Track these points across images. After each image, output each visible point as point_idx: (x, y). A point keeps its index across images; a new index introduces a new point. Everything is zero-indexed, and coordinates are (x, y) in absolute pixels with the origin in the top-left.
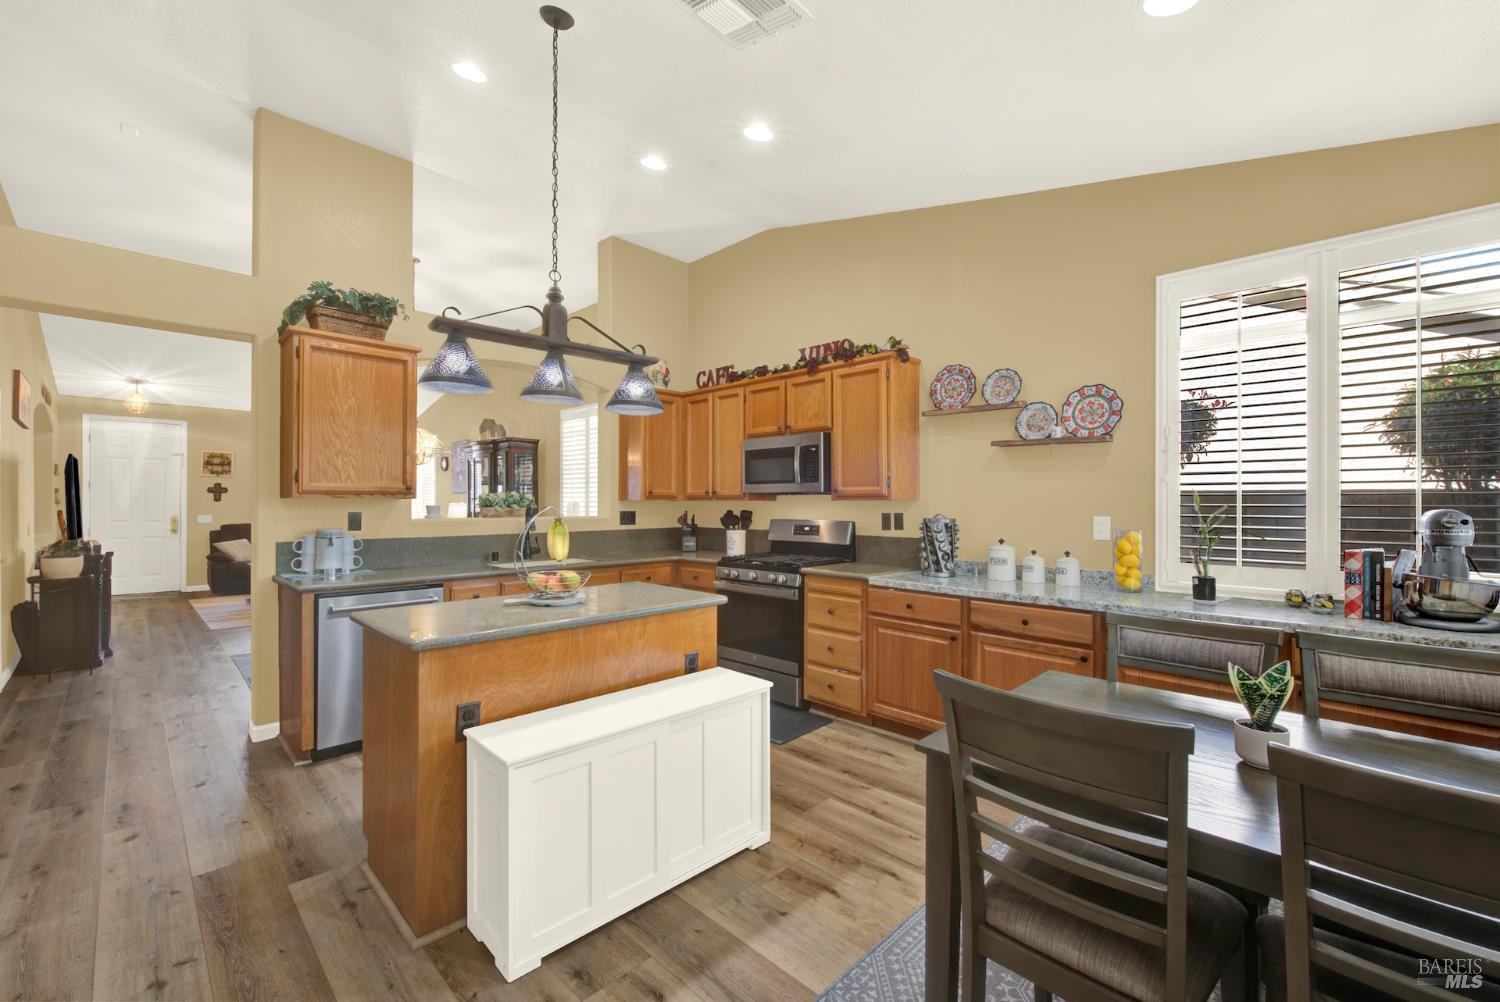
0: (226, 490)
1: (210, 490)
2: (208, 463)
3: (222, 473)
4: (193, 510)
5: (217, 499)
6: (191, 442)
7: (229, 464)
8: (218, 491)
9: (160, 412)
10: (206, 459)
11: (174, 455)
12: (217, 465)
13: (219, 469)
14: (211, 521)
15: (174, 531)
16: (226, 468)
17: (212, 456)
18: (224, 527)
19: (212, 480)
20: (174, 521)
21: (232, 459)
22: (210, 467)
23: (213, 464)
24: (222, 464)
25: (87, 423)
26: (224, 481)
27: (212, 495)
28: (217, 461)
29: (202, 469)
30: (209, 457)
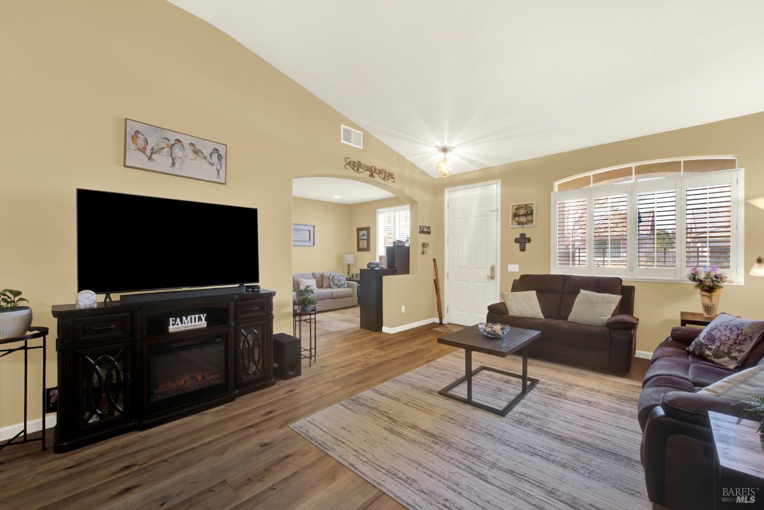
0: (529, 240)
1: (517, 241)
2: (515, 215)
3: (526, 223)
4: (506, 260)
5: (523, 249)
6: (504, 198)
7: (532, 214)
8: (523, 241)
9: (484, 176)
10: (514, 211)
11: (492, 211)
12: (522, 215)
13: (523, 219)
14: (515, 270)
15: (492, 278)
16: (529, 218)
17: (519, 208)
18: (523, 277)
19: (517, 231)
20: (493, 269)
21: (534, 208)
22: (517, 219)
23: (519, 216)
24: (526, 215)
25: (447, 196)
26: (528, 231)
27: (518, 245)
28: (522, 212)
29: (511, 220)
30: (516, 209)
